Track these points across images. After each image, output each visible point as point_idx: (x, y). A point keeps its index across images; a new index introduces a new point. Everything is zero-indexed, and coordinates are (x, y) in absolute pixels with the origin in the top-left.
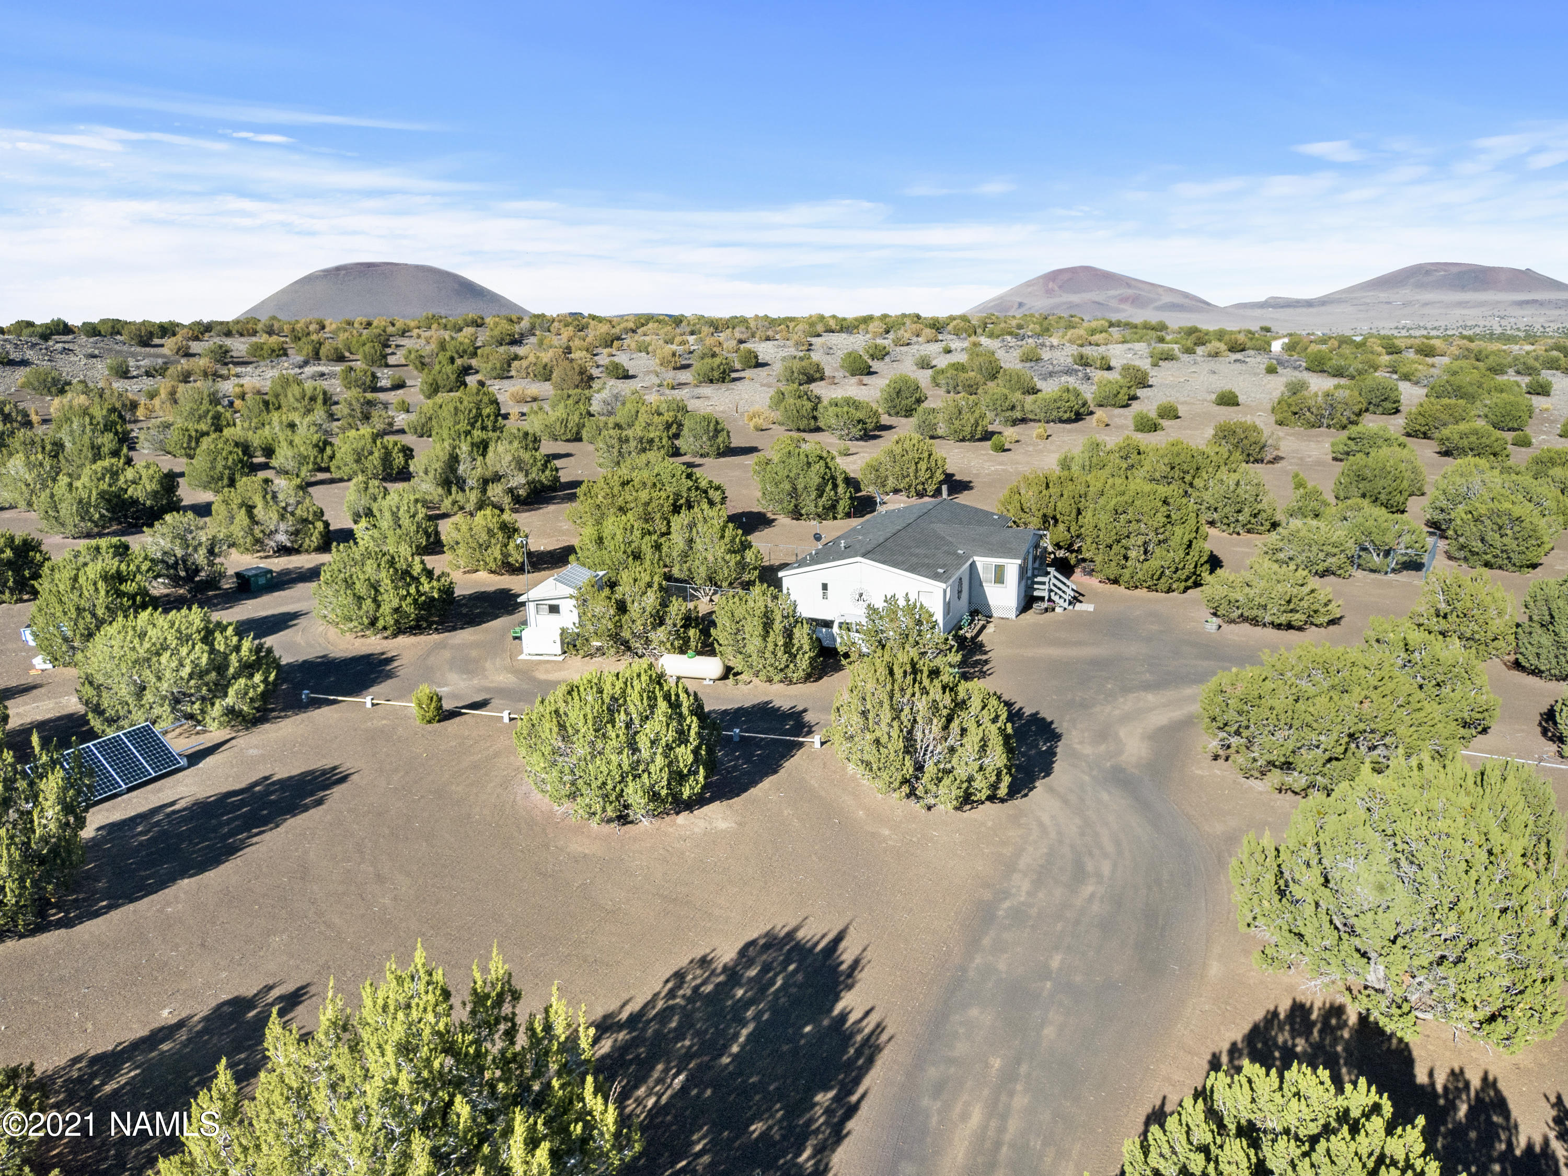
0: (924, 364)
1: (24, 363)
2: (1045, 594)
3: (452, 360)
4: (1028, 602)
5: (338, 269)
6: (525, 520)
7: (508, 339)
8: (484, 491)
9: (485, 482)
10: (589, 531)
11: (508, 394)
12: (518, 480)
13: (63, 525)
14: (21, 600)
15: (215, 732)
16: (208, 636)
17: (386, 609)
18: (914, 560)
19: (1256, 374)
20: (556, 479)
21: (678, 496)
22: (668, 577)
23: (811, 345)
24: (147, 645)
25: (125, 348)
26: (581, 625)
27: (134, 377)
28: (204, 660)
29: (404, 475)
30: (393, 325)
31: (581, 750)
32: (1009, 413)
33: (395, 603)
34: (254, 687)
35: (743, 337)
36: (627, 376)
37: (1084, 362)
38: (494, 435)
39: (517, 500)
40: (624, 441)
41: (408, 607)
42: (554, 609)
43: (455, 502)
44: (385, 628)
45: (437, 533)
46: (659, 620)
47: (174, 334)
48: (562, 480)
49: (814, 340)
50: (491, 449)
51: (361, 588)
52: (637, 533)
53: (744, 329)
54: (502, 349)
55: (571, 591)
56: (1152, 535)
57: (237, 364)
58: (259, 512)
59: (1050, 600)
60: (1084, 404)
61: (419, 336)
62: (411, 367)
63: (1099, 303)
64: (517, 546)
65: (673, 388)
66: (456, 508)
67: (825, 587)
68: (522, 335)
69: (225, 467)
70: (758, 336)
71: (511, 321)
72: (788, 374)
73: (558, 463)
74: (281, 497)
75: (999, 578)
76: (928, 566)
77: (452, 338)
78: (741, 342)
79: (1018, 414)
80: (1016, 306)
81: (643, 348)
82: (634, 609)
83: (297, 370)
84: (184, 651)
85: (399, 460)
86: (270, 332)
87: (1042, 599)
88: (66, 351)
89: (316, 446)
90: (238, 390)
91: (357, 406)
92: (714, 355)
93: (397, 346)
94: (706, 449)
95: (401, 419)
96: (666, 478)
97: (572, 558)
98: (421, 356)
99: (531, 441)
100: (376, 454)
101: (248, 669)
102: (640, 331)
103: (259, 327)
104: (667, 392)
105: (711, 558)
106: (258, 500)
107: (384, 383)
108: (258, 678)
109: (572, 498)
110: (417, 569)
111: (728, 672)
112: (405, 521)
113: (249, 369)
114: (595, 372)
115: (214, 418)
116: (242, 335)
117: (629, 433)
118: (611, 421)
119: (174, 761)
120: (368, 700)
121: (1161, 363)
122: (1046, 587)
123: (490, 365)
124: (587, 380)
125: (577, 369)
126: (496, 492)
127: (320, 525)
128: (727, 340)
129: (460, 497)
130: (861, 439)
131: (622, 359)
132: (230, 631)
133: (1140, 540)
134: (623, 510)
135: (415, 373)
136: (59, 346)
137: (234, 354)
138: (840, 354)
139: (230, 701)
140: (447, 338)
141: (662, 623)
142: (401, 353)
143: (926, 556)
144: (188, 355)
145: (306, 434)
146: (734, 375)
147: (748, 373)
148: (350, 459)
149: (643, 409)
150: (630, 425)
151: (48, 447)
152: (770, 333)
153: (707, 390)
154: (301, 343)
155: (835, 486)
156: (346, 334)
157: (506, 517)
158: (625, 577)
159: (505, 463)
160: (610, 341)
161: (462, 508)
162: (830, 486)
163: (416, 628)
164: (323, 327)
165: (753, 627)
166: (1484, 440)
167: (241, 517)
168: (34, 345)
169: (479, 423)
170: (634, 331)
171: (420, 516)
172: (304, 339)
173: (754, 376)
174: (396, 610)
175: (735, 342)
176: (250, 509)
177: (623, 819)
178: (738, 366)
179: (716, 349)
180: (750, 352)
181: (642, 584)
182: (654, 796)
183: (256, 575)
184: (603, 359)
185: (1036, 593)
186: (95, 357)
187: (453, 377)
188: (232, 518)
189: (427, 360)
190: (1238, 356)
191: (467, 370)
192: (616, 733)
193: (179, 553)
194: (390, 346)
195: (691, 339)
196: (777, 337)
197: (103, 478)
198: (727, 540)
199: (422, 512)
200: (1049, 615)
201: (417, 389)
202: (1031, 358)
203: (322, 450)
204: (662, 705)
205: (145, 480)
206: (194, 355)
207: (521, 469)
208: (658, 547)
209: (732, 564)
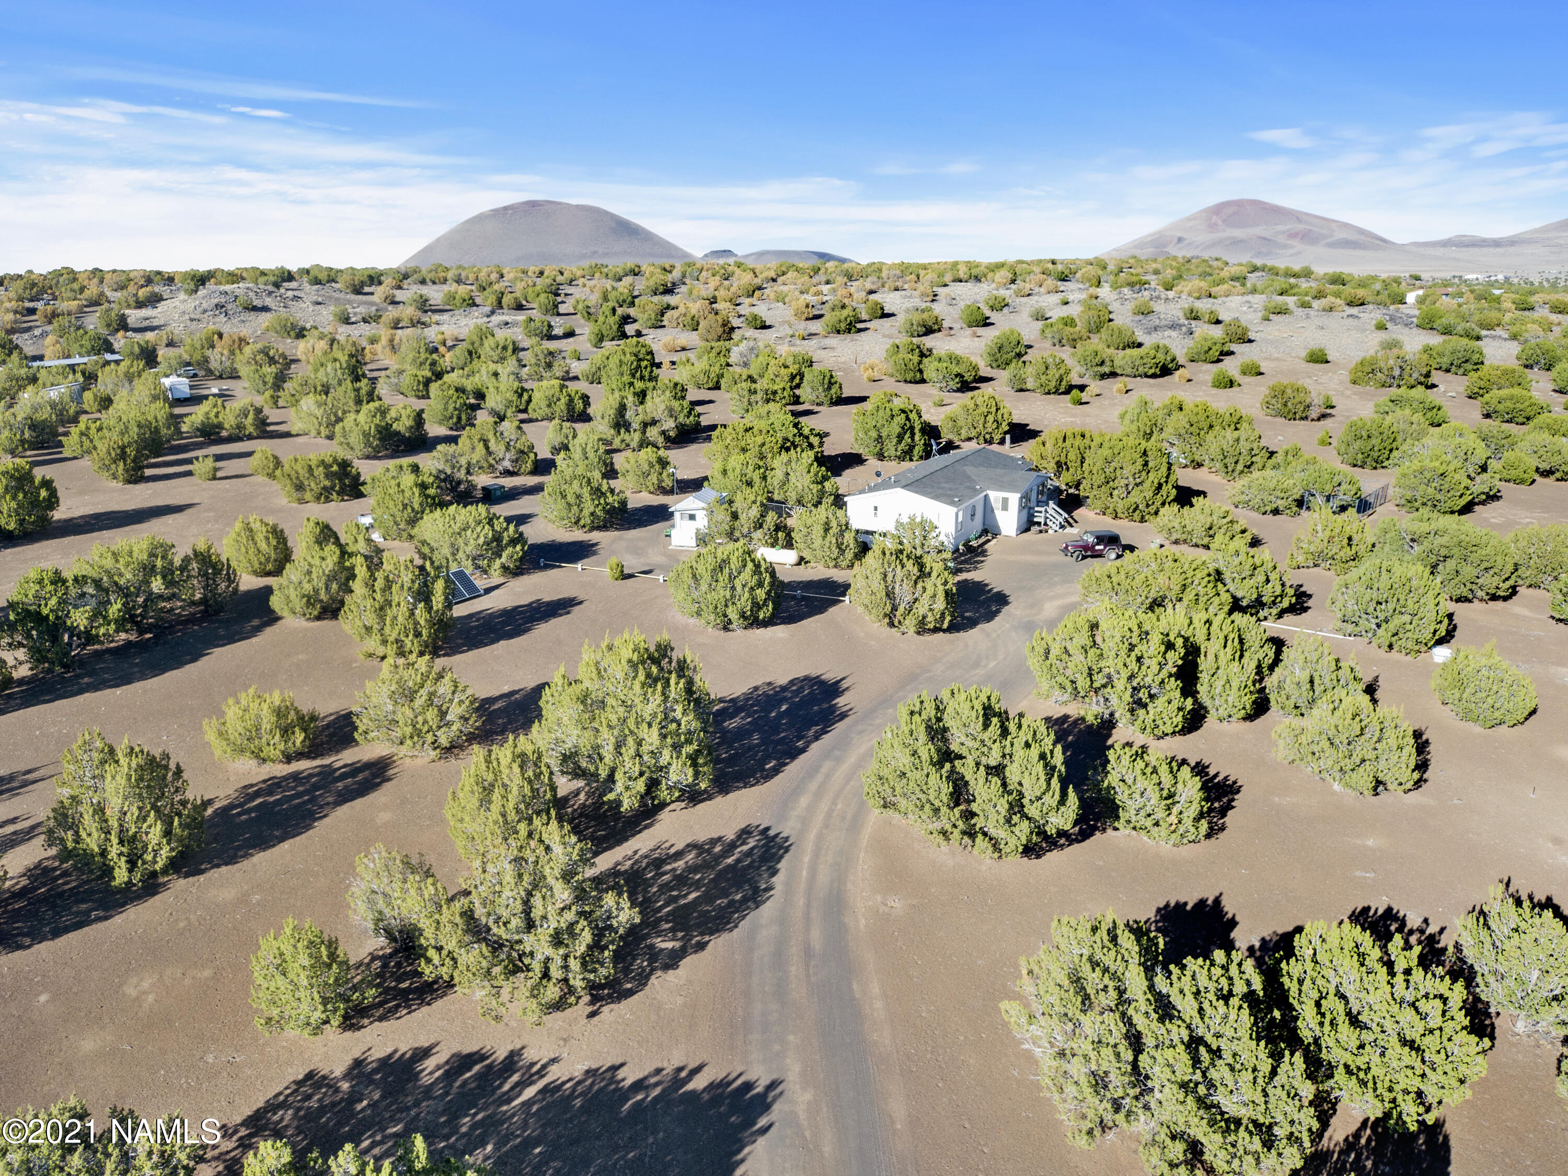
0: (1040, 316)
1: (265, 309)
2: (1042, 520)
3: (614, 311)
4: (1028, 524)
5: (505, 208)
6: (675, 456)
7: (661, 289)
8: (644, 432)
9: (645, 425)
10: (718, 465)
11: (661, 343)
12: (669, 425)
13: (352, 448)
14: (343, 500)
15: (496, 577)
16: (490, 522)
17: (586, 513)
18: (940, 491)
19: (1363, 330)
20: (698, 423)
21: (786, 439)
22: (770, 500)
23: (935, 295)
24: (458, 525)
25: (342, 295)
26: (709, 527)
27: (353, 323)
28: (490, 535)
29: (585, 418)
30: (562, 274)
31: (704, 587)
32: (1099, 368)
33: (592, 509)
34: (517, 553)
35: (874, 287)
36: (764, 327)
37: (1194, 316)
38: (650, 385)
39: (668, 439)
40: (753, 392)
41: (599, 512)
42: (692, 517)
43: (623, 441)
44: (584, 526)
45: (612, 464)
46: (759, 525)
47: (380, 283)
48: (703, 424)
49: (941, 291)
50: (648, 397)
51: (571, 498)
52: (751, 468)
53: (875, 279)
54: (656, 299)
55: (704, 505)
56: (1131, 479)
57: (435, 311)
58: (492, 444)
59: (1046, 524)
60: (1173, 360)
61: (584, 286)
62: (579, 316)
63: (1264, 239)
64: (668, 475)
65: (804, 339)
66: (623, 446)
67: (876, 509)
68: (674, 284)
69: (455, 409)
70: (887, 286)
71: (665, 270)
72: (908, 326)
73: (699, 409)
74: (506, 434)
75: (1005, 507)
76: (949, 496)
77: (614, 288)
78: (871, 292)
79: (1106, 369)
80: (1175, 240)
81: (781, 299)
82: (743, 517)
83: (486, 320)
84: (479, 529)
85: (579, 405)
86: (459, 281)
87: (1039, 524)
88: (296, 298)
89: (516, 392)
90: (440, 337)
91: (541, 357)
92: (843, 307)
93: (566, 295)
94: (822, 398)
95: (577, 368)
96: (777, 426)
97: (706, 484)
98: (588, 307)
99: (679, 391)
100: (563, 401)
101: (513, 542)
102: (780, 280)
103: (450, 275)
104: (798, 342)
105: (800, 487)
106: (491, 436)
107: (558, 331)
108: (518, 547)
109: (709, 439)
110: (605, 488)
111: (801, 561)
112: (591, 455)
113: (445, 317)
114: (735, 322)
115: (431, 364)
116: (434, 283)
117: (758, 386)
118: (745, 373)
119: (477, 590)
120: (579, 566)
121: (1272, 316)
122: (1043, 515)
123: (646, 316)
124: (728, 331)
125: (720, 321)
126: (653, 433)
127: (532, 456)
128: (857, 289)
129: (627, 437)
130: (959, 390)
131: (762, 310)
132: (502, 519)
133: (1123, 482)
134: (744, 450)
135: (582, 321)
136: (290, 294)
137: (431, 302)
138: (962, 305)
139: (503, 559)
140: (609, 289)
141: (761, 526)
142: (570, 302)
143: (950, 489)
144: (394, 303)
145: (507, 383)
146: (859, 326)
147: (874, 324)
148: (543, 404)
149: (773, 362)
150: (761, 376)
151: (319, 388)
152: (899, 284)
153: (834, 341)
154: (486, 293)
155: (913, 435)
156: (523, 283)
157: (662, 452)
158: (739, 498)
159: (660, 411)
160: (753, 291)
161: (628, 445)
162: (908, 435)
163: (603, 527)
164: (502, 276)
165: (818, 530)
166: (1518, 405)
167: (480, 447)
168: (270, 293)
169: (638, 374)
170: (774, 280)
171: (601, 451)
172: (488, 290)
173: (878, 327)
174: (592, 514)
175: (864, 294)
176: (486, 442)
177: (726, 628)
178: (864, 316)
179: (846, 301)
180: (877, 303)
181: (749, 502)
182: (743, 615)
183: (495, 489)
184: (744, 310)
185: (1036, 520)
186: (319, 303)
187: (615, 327)
188: (473, 448)
189: (592, 310)
190: (1354, 311)
191: (626, 319)
192: (723, 578)
193: (449, 472)
194: (559, 295)
195: (825, 288)
196: (906, 286)
197: (374, 416)
198: (812, 474)
199: (603, 448)
200: (1043, 535)
201: (585, 337)
202: (1144, 312)
203: (520, 396)
204: (750, 565)
205: (404, 418)
206: (398, 303)
207: (671, 416)
208: (764, 478)
209: (815, 491)
